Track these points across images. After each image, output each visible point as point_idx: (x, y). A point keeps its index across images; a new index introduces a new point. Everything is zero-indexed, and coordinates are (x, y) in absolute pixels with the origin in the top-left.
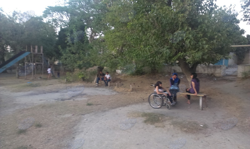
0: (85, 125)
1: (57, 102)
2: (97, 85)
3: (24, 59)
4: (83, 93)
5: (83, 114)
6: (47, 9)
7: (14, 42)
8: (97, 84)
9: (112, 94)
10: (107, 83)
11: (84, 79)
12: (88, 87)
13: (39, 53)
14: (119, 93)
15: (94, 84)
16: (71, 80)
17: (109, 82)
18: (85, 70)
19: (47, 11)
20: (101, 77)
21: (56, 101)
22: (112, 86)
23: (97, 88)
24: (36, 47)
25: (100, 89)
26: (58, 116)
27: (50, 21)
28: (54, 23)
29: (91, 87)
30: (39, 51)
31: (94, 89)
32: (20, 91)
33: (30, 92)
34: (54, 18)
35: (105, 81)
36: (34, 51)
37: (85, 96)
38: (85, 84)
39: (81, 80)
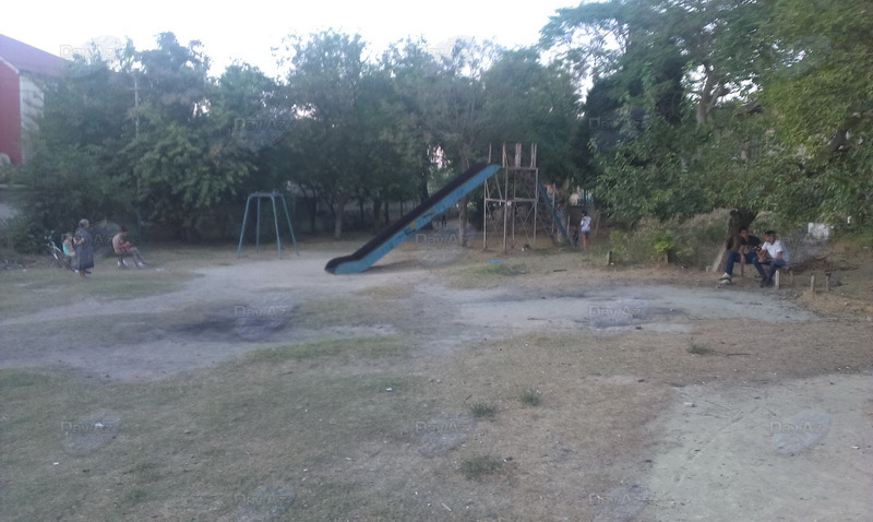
0: (687, 422)
1: (581, 328)
2: (724, 281)
3: (481, 187)
4: (671, 307)
5: (675, 381)
6: (552, 18)
7: (454, 135)
8: (726, 275)
9: (793, 317)
10: (767, 273)
11: (672, 257)
12: (689, 285)
13: (525, 168)
14: (823, 316)
15: (713, 277)
16: (626, 259)
17: (777, 272)
18: (681, 222)
19: (554, 26)
20: (744, 250)
21: (581, 325)
22: (792, 286)
23: (727, 293)
24: (518, 148)
25: (741, 295)
26: (589, 378)
27: (559, 58)
28: (573, 66)
29: (702, 285)
30: (525, 161)
31: (715, 294)
32: (470, 287)
33: (499, 292)
34: (574, 46)
35: (758, 265)
36: (511, 162)
37: (678, 318)
38: (677, 273)
39: (663, 259)
